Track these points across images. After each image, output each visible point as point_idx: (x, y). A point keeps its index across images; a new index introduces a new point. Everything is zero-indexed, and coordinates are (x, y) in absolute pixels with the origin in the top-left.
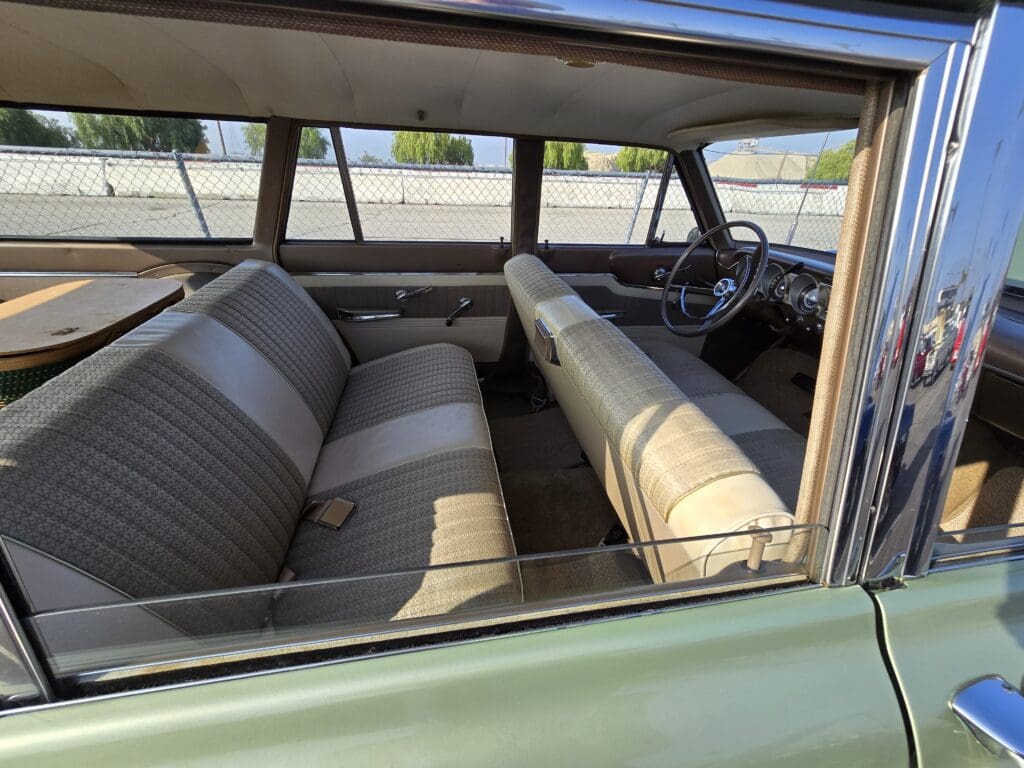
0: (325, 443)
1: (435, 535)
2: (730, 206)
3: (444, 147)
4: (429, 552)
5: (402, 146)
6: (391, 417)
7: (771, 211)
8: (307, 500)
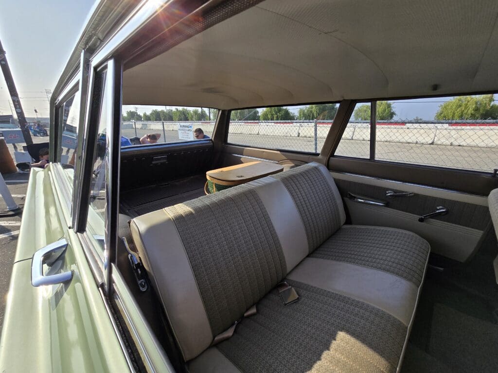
0: (308, 256)
1: (325, 354)
4: (315, 362)
6: (347, 261)
8: (284, 279)
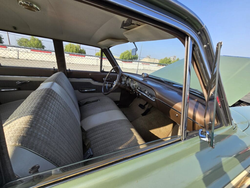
2: (143, 68)
3: (78, 51)
5: (67, 50)
7: (151, 70)
